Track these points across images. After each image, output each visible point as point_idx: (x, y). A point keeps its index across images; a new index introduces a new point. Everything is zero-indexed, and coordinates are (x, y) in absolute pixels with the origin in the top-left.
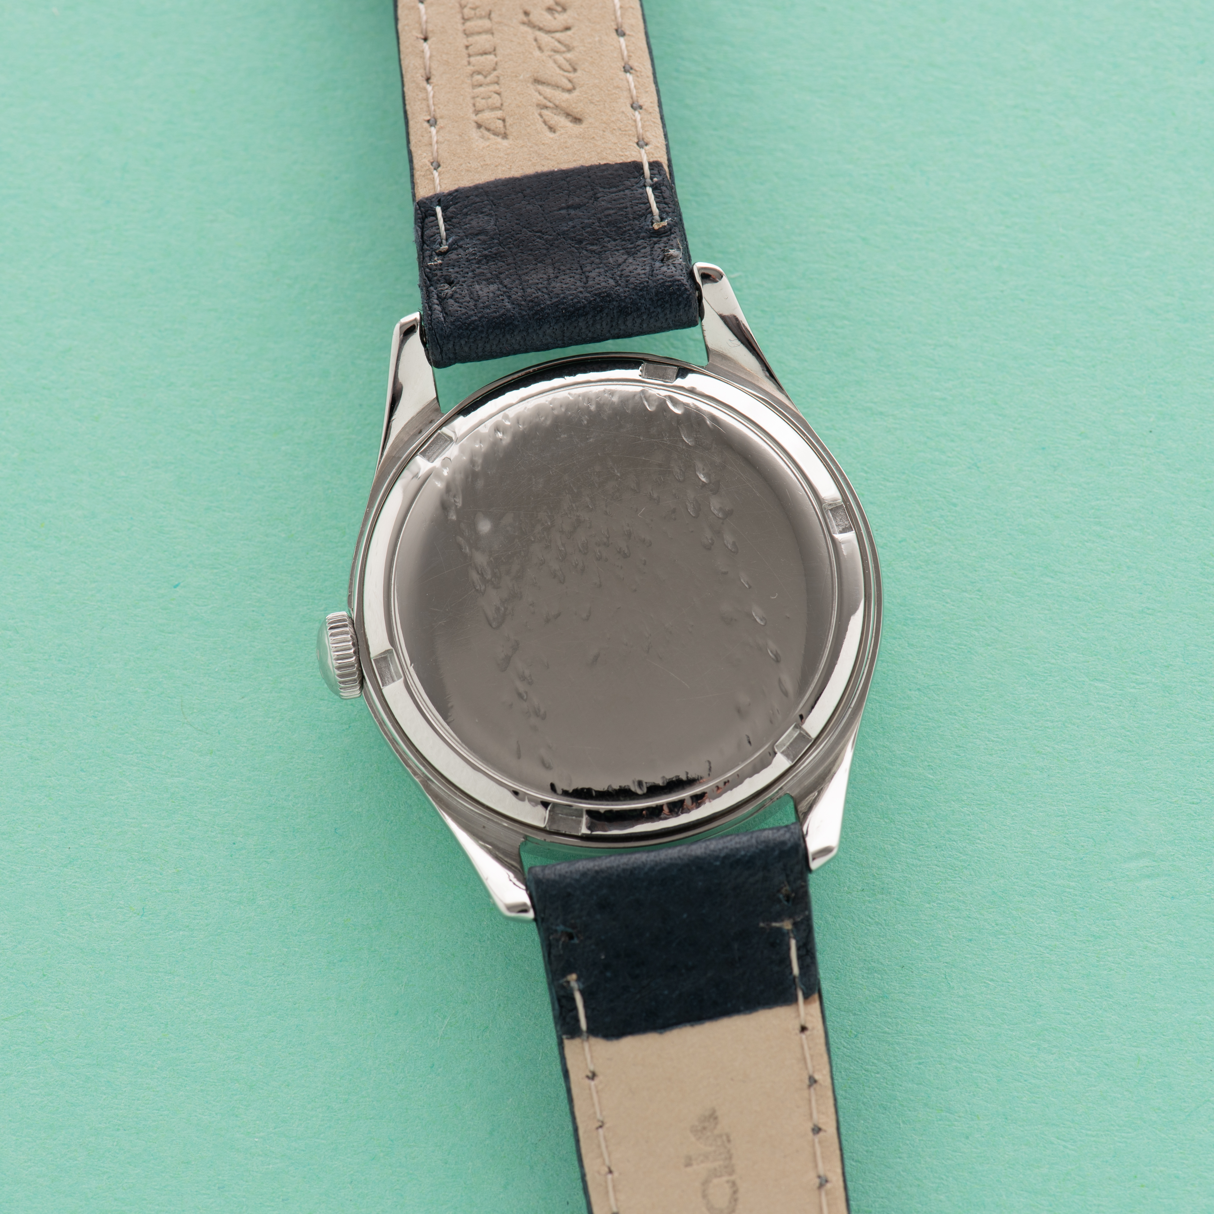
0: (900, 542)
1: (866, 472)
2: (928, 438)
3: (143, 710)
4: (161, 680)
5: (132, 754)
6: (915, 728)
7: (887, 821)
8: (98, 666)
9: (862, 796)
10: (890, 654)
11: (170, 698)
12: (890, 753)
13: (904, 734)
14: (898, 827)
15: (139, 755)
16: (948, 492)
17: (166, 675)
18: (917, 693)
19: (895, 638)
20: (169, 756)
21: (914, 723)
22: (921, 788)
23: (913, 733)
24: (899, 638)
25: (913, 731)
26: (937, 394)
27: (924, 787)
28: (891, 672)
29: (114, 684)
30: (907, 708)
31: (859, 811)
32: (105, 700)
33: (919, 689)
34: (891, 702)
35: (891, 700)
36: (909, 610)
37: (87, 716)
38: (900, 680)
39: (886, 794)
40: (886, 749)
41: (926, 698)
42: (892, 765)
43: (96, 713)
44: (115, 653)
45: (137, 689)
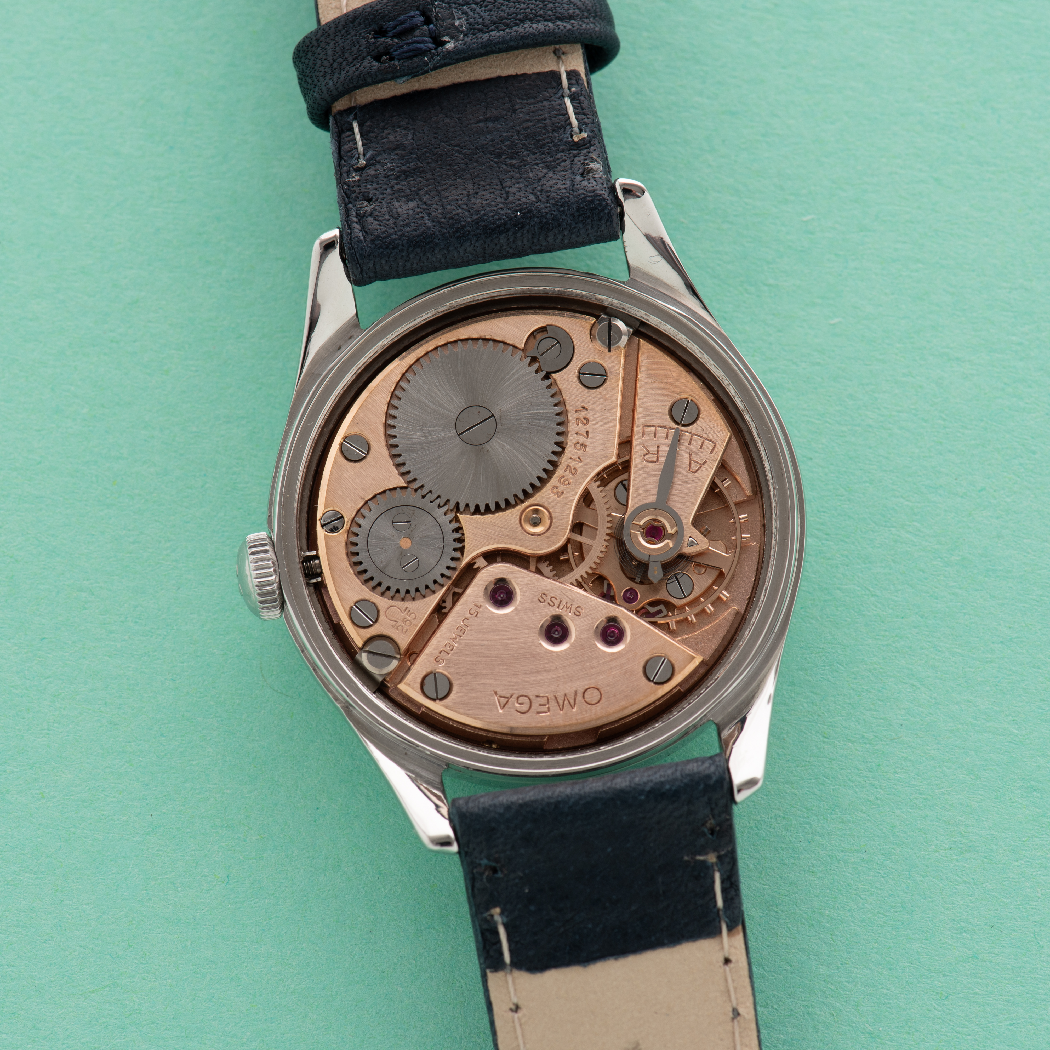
0: (980, 491)
1: (944, 420)
2: (1005, 384)
3: (222, 673)
4: (239, 641)
5: (212, 718)
6: (999, 682)
7: (973, 777)
8: (175, 628)
9: (947, 752)
10: (972, 606)
11: (248, 659)
12: (975, 708)
13: (988, 688)
14: (984, 783)
15: (219, 719)
16: (1026, 439)
17: (244, 636)
18: (1000, 645)
19: (976, 590)
20: (249, 720)
21: (997, 677)
22: (1006, 744)
23: (997, 687)
24: (981, 590)
25: (997, 685)
26: (1014, 338)
27: (1010, 742)
28: (973, 625)
29: (192, 646)
30: (991, 662)
31: (945, 768)
32: (183, 663)
33: (1002, 642)
34: (974, 656)
35: (974, 654)
36: (990, 561)
37: (166, 679)
38: (983, 633)
39: (971, 750)
40: (971, 704)
41: (1009, 651)
42: (977, 721)
43: (175, 676)
44: (191, 614)
45: (215, 651)
